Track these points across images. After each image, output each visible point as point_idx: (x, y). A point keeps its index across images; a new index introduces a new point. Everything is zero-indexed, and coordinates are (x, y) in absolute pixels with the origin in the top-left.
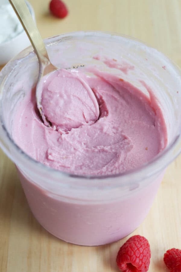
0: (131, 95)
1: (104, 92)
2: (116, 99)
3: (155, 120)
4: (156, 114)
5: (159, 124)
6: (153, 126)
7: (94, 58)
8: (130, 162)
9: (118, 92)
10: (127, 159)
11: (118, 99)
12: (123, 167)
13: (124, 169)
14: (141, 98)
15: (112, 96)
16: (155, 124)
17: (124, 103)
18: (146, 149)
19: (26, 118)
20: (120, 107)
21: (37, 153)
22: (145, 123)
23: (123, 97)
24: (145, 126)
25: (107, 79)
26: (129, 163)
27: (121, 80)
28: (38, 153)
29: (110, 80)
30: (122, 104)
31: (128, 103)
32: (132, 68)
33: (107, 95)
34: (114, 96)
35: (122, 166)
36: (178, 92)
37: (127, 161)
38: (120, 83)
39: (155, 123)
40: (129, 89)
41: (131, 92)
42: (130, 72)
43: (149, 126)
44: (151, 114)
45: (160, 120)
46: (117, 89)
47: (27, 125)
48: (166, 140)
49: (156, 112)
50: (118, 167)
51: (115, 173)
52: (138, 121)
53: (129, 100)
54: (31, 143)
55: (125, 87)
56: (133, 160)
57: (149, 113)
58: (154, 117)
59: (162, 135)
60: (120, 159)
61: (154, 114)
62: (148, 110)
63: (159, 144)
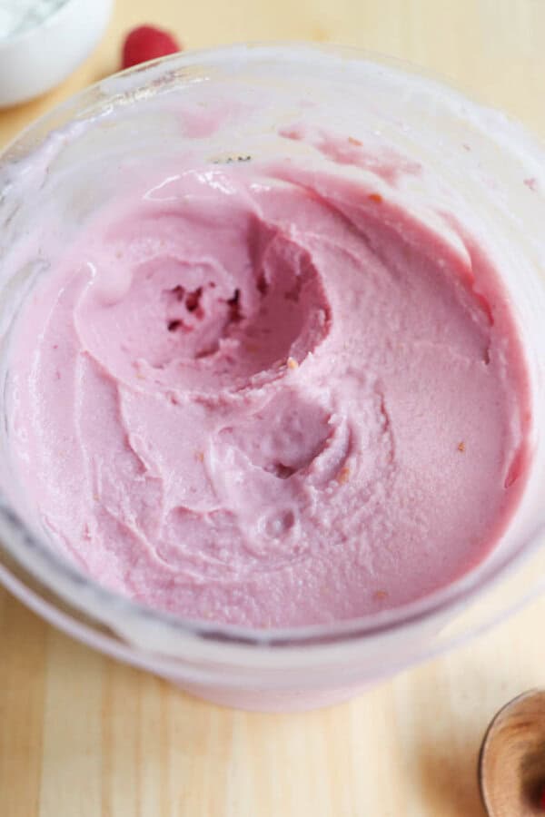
0: (406, 251)
1: (318, 237)
2: (356, 263)
3: (489, 342)
4: (491, 321)
5: (502, 358)
6: (483, 362)
7: (283, 134)
8: (406, 500)
9: (363, 238)
10: (394, 494)
11: (365, 262)
12: (383, 524)
13: (385, 529)
14: (441, 263)
15: (346, 254)
16: (490, 355)
17: (383, 274)
18: (460, 448)
19: (55, 347)
20: (370, 290)
21: (95, 477)
22: (457, 352)
23: (380, 255)
24: (455, 362)
25: (324, 195)
26: (402, 505)
27: (376, 199)
28: (100, 476)
29: (337, 197)
30: (376, 281)
31: (396, 275)
32: (414, 169)
33: (327, 247)
34: (349, 251)
35: (380, 517)
37: (397, 499)
38: (368, 208)
39: (490, 352)
40: (399, 228)
41: (406, 238)
42: (405, 181)
43: (468, 361)
44: (475, 318)
45: (505, 342)
46: (360, 226)
47: (58, 375)
48: (526, 419)
49: (494, 314)
50: (365, 524)
51: (357, 545)
52: (431, 345)
53: (400, 266)
54: (75, 441)
55: (387, 223)
56: (416, 495)
57: (469, 316)
58: (486, 330)
59: (515, 399)
60: (373, 492)
61: (486, 319)
62: (465, 305)
63: (505, 432)
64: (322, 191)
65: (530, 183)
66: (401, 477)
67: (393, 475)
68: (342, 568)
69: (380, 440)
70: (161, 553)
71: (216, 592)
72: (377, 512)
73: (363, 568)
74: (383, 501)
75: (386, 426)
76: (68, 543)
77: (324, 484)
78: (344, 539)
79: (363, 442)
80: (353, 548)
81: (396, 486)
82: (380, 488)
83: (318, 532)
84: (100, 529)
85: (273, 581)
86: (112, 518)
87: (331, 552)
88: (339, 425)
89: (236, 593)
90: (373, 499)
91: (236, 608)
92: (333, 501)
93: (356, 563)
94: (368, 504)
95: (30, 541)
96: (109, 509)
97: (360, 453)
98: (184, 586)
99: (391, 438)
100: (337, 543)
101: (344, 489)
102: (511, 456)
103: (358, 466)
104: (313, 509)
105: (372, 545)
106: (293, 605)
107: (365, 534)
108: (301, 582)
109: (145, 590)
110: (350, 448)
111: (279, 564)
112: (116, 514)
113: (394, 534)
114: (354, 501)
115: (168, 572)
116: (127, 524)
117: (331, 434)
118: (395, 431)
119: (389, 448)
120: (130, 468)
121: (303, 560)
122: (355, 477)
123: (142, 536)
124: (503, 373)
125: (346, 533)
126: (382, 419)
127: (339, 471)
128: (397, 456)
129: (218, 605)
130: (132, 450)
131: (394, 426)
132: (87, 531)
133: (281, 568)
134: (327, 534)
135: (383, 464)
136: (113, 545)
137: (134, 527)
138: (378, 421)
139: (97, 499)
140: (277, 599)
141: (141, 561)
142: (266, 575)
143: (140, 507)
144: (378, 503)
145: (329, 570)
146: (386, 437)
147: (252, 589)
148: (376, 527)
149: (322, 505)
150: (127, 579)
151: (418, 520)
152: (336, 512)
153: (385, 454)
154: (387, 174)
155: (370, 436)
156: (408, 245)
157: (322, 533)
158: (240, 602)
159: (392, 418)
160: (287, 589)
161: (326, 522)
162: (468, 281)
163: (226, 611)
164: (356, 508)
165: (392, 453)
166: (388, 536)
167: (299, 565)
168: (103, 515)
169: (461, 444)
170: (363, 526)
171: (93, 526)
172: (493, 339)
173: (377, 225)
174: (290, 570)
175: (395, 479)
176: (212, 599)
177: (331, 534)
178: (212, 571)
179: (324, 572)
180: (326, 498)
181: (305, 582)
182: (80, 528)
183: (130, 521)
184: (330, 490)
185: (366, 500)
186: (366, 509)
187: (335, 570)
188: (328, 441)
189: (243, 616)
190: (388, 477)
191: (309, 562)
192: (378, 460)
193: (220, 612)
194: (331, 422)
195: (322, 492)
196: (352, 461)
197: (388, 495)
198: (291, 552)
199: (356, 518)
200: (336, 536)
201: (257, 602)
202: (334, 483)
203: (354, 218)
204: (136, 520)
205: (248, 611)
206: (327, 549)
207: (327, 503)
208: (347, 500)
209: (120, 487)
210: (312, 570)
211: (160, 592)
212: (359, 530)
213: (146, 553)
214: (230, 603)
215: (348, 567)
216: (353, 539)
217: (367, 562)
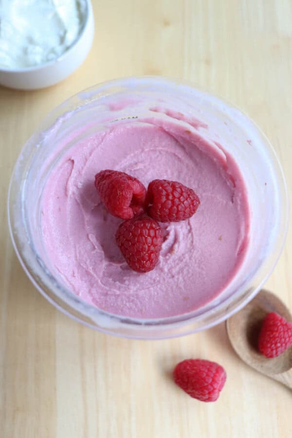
0: (201, 153)
2: (179, 159)
3: (233, 194)
4: (235, 186)
5: (239, 202)
6: (231, 203)
7: (151, 110)
8: (197, 261)
9: (183, 147)
10: (192, 258)
11: (183, 159)
12: (188, 270)
13: (189, 272)
14: (215, 159)
15: (175, 155)
16: (234, 200)
17: (191, 164)
18: (220, 239)
19: (58, 198)
20: (185, 171)
21: (76, 252)
22: (220, 198)
23: (190, 155)
24: (219, 203)
25: (167, 130)
26: (195, 263)
27: (188, 132)
29: (172, 131)
30: (187, 166)
31: (197, 164)
32: (205, 126)
33: (167, 152)
34: (176, 154)
35: (187, 268)
36: (266, 184)
37: (194, 260)
38: (187, 136)
39: (234, 198)
40: (197, 144)
41: (200, 149)
42: (201, 129)
43: (225, 202)
44: (228, 184)
45: (240, 195)
46: (182, 143)
47: (60, 209)
48: (247, 227)
49: (236, 183)
50: (181, 270)
51: (178, 279)
52: (210, 194)
53: (198, 160)
54: (68, 237)
55: (193, 142)
56: (201, 258)
57: (225, 182)
58: (233, 189)
59: (243, 219)
60: (184, 258)
61: (233, 185)
62: (224, 178)
63: (239, 232)
64: (166, 128)
65: (249, 142)
66: (195, 251)
67: (192, 251)
68: (172, 288)
69: (187, 236)
70: (103, 281)
71: (124, 297)
72: (186, 266)
73: (180, 288)
74: (188, 261)
75: (190, 231)
76: (67, 279)
77: (165, 255)
78: (173, 277)
79: (181, 237)
80: (176, 280)
81: (193, 256)
82: (187, 256)
83: (162, 274)
84: (78, 273)
85: (145, 293)
86: (83, 268)
87: (168, 281)
88: (171, 230)
89: (132, 298)
90: (184, 260)
91: (131, 303)
92: (169, 262)
93: (177, 286)
94: (182, 263)
95: (59, 287)
96: (82, 265)
97: (179, 242)
98: (112, 295)
99: (192, 235)
100: (170, 278)
101: (173, 256)
102: (240, 242)
103: (178, 247)
104: (161, 265)
105: (183, 278)
106: (153, 303)
107: (181, 275)
108: (156, 294)
109: (97, 296)
110: (176, 240)
111: (148, 287)
112: (84, 267)
113: (192, 275)
114: (177, 262)
115: (106, 289)
116: (89, 270)
117: (168, 234)
118: (194, 233)
119: (191, 239)
120: (89, 248)
121: (157, 285)
122: (177, 252)
123: (95, 275)
124: (239, 207)
125: (173, 274)
126: (188, 227)
127: (171, 249)
128: (194, 243)
129: (124, 302)
130: (90, 241)
131: (193, 231)
132: (74, 273)
133: (148, 288)
134: (166, 275)
135: (189, 246)
136: (84, 279)
137: (92, 272)
138: (187, 228)
139: (76, 260)
140: (147, 300)
141: (95, 285)
142: (143, 291)
143: (94, 264)
144: (186, 262)
145: (167, 289)
146: (190, 235)
147: (137, 297)
148: (185, 271)
149: (164, 263)
150: (90, 292)
151: (202, 269)
152: (170, 266)
153: (189, 241)
154: (195, 125)
155: (184, 234)
156: (201, 151)
157: (164, 274)
158: (133, 301)
159: (193, 227)
160: (151, 296)
161: (166, 270)
162: (225, 167)
163: (128, 304)
164: (178, 264)
165: (192, 242)
166: (189, 275)
167: (155, 287)
168: (79, 266)
169: (221, 237)
170: (180, 271)
171: (76, 271)
172: (235, 193)
173: (188, 142)
174: (152, 289)
175: (193, 252)
176: (122, 300)
177: (168, 275)
178: (122, 289)
179: (165, 290)
180: (166, 261)
181: (158, 293)
182: (71, 273)
183: (90, 270)
184: (167, 257)
185: (182, 261)
186: (181, 265)
187: (169, 289)
188: (167, 237)
189: (134, 307)
190: (191, 251)
191: (159, 286)
192: (186, 244)
193: (126, 305)
194: (168, 229)
195: (164, 258)
196: (176, 246)
197: (190, 259)
198: (152, 281)
199: (177, 269)
200: (170, 275)
201: (139, 301)
202: (169, 255)
203: (179, 140)
204: (93, 269)
205: (136, 305)
206: (166, 280)
207: (166, 262)
208: (174, 261)
209: (86, 256)
210: (160, 289)
211: (102, 297)
212: (178, 273)
213: (97, 282)
214: (129, 302)
215: (174, 287)
216: (176, 277)
217: (182, 285)
